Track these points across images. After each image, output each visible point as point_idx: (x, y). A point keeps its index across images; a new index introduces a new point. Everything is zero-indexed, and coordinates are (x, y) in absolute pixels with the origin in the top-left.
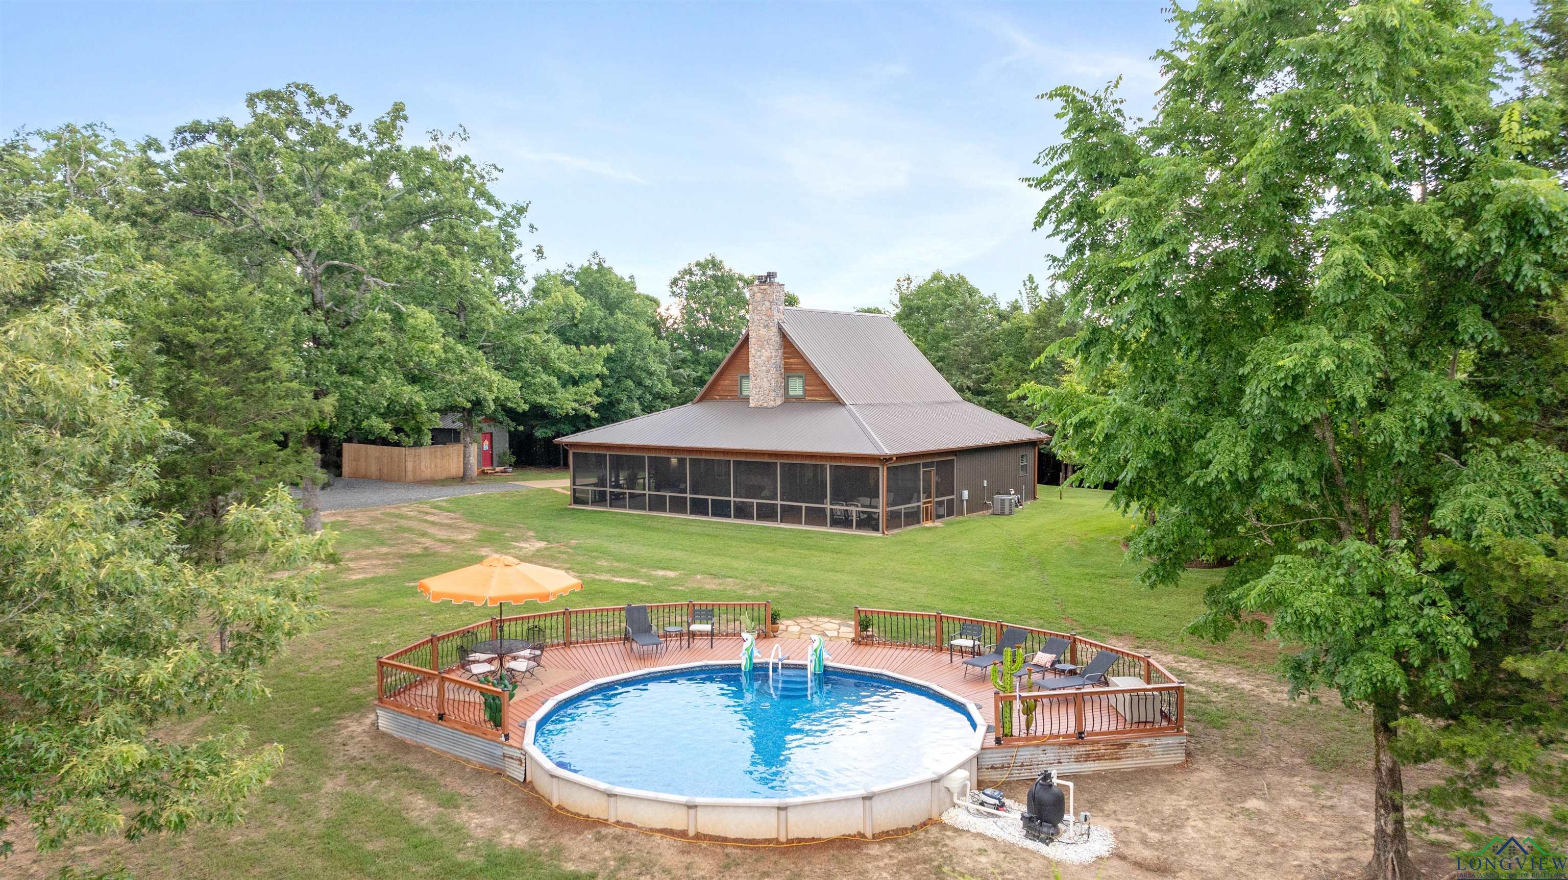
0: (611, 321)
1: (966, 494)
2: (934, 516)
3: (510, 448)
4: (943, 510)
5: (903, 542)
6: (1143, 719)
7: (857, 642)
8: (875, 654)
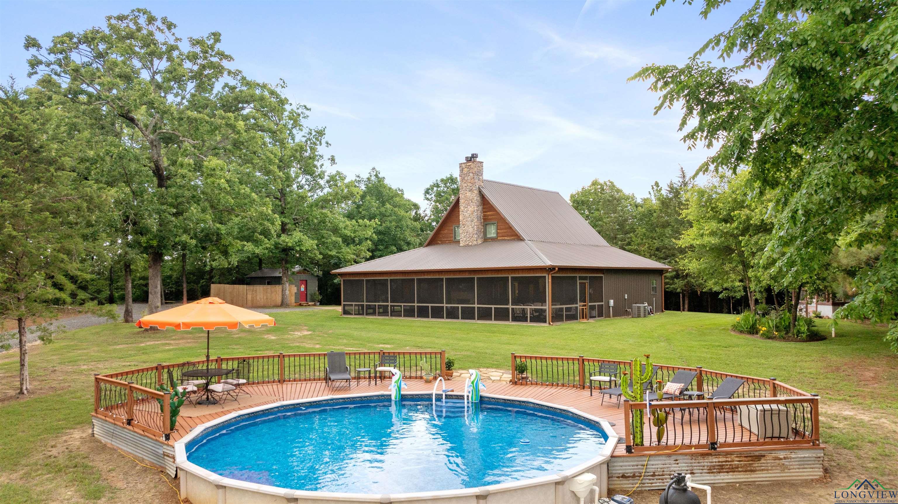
0: (383, 209)
1: (612, 302)
2: (588, 315)
3: (318, 290)
4: (595, 313)
5: (563, 329)
6: (776, 434)
7: (514, 382)
8: (527, 391)
